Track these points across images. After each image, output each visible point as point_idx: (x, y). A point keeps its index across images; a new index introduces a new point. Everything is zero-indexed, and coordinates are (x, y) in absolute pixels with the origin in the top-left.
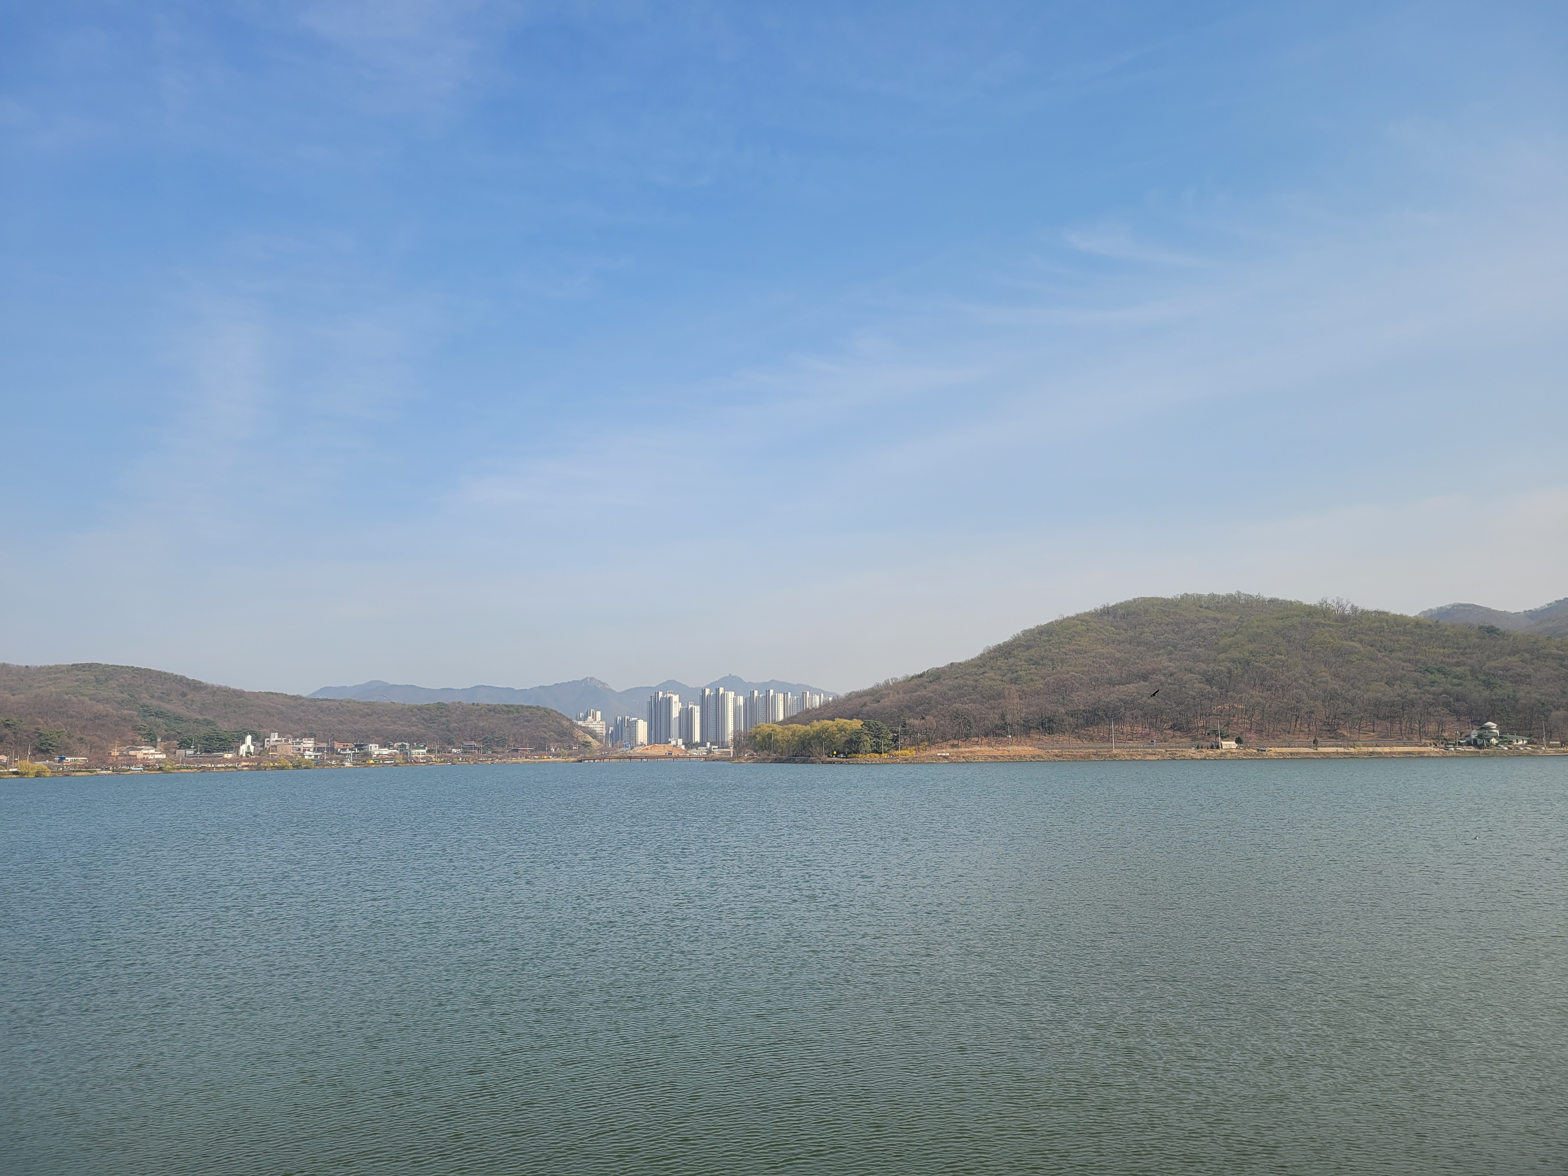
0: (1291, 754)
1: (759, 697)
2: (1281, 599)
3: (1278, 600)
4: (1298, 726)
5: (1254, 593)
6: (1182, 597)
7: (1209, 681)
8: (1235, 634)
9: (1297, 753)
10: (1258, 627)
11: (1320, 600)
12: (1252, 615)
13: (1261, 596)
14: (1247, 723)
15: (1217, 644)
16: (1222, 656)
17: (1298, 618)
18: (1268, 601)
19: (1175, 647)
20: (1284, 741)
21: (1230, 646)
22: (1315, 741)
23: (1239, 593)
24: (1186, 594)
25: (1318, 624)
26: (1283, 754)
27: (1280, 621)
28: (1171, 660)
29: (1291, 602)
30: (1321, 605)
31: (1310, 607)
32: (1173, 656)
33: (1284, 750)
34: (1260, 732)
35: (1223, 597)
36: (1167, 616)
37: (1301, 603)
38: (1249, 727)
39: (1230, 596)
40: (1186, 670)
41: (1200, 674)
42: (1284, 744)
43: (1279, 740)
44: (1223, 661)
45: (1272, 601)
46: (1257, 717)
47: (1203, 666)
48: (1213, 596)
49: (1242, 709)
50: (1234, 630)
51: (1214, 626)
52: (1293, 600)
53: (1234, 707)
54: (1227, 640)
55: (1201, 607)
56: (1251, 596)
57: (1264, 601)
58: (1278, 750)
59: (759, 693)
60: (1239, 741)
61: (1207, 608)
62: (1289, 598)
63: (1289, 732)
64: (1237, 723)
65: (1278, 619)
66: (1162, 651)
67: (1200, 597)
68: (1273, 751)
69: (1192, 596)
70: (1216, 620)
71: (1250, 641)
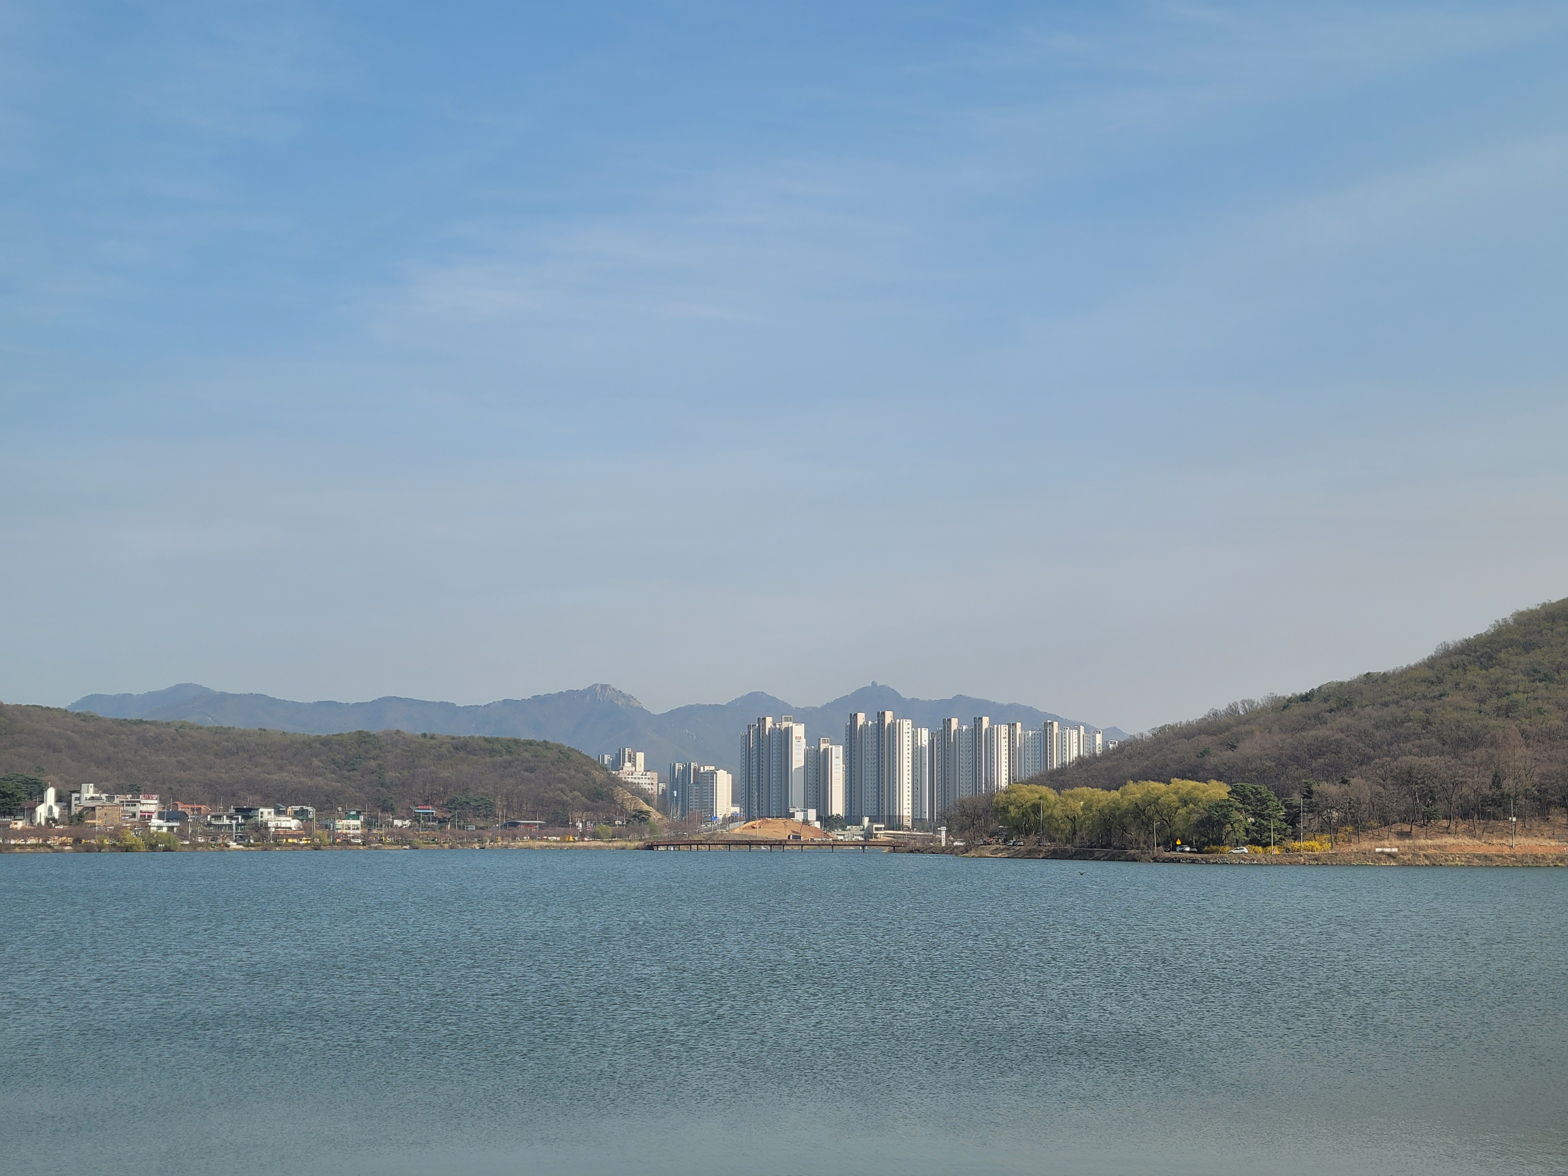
1: (960, 730)
59: (960, 724)
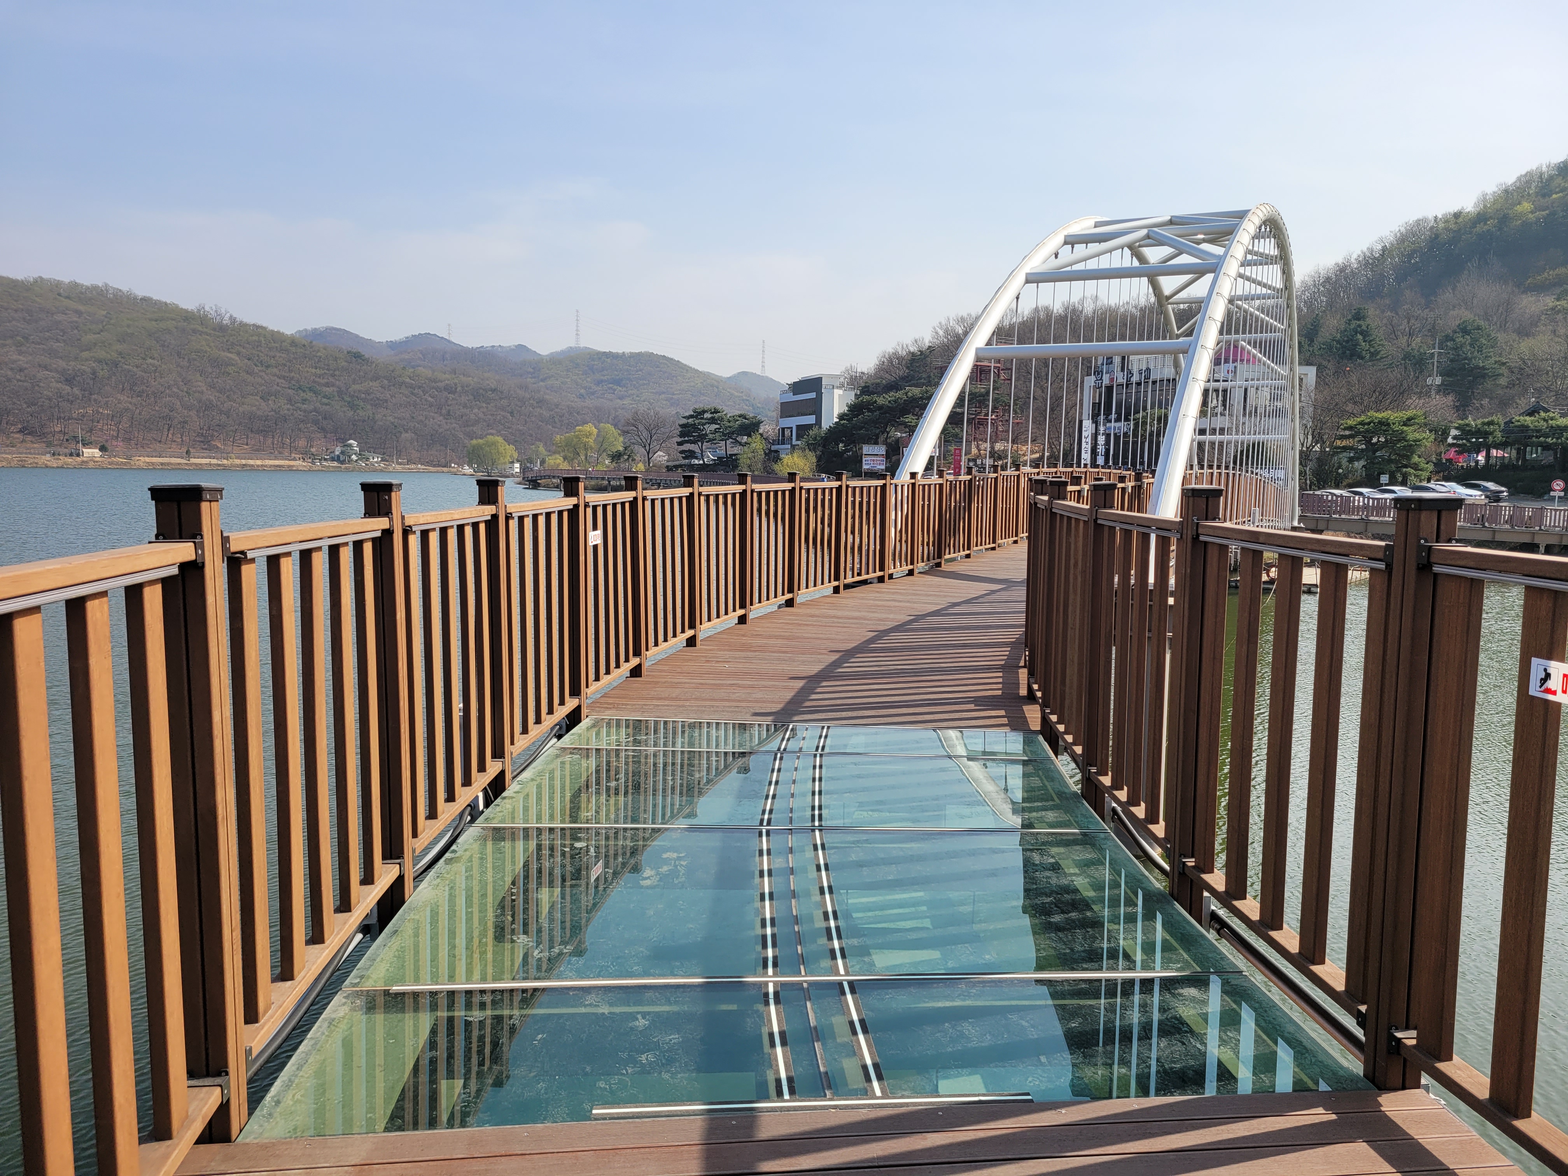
0: (162, 464)
2: (155, 298)
3: (150, 299)
4: (170, 435)
5: (125, 288)
6: (36, 281)
7: (69, 381)
8: (102, 331)
9: (168, 464)
10: (128, 326)
11: (197, 305)
12: (122, 312)
13: (133, 292)
14: (113, 430)
15: (79, 340)
16: (85, 354)
17: (173, 322)
18: (141, 299)
19: (26, 338)
20: (155, 450)
21: (95, 344)
22: (188, 452)
23: (106, 285)
24: (41, 277)
25: (194, 331)
26: (153, 464)
27: (154, 323)
28: (20, 353)
29: (166, 304)
30: (199, 310)
31: (186, 311)
32: (24, 349)
33: (154, 460)
34: (127, 440)
35: (87, 288)
36: (16, 301)
37: (177, 306)
38: (115, 434)
39: (95, 288)
40: (40, 366)
41: (57, 371)
42: (154, 454)
43: (149, 450)
44: (87, 360)
45: (144, 299)
46: (125, 424)
47: (62, 364)
48: (75, 285)
49: (108, 415)
50: (101, 327)
51: (75, 319)
52: (168, 302)
53: (98, 412)
54: (91, 337)
55: (59, 295)
56: (120, 291)
57: (135, 298)
58: (147, 459)
60: (103, 449)
61: (68, 297)
62: (164, 299)
63: (160, 442)
64: (101, 430)
65: (151, 320)
66: (9, 342)
67: (58, 284)
68: (142, 460)
69: (49, 280)
70: (79, 313)
71: (119, 341)
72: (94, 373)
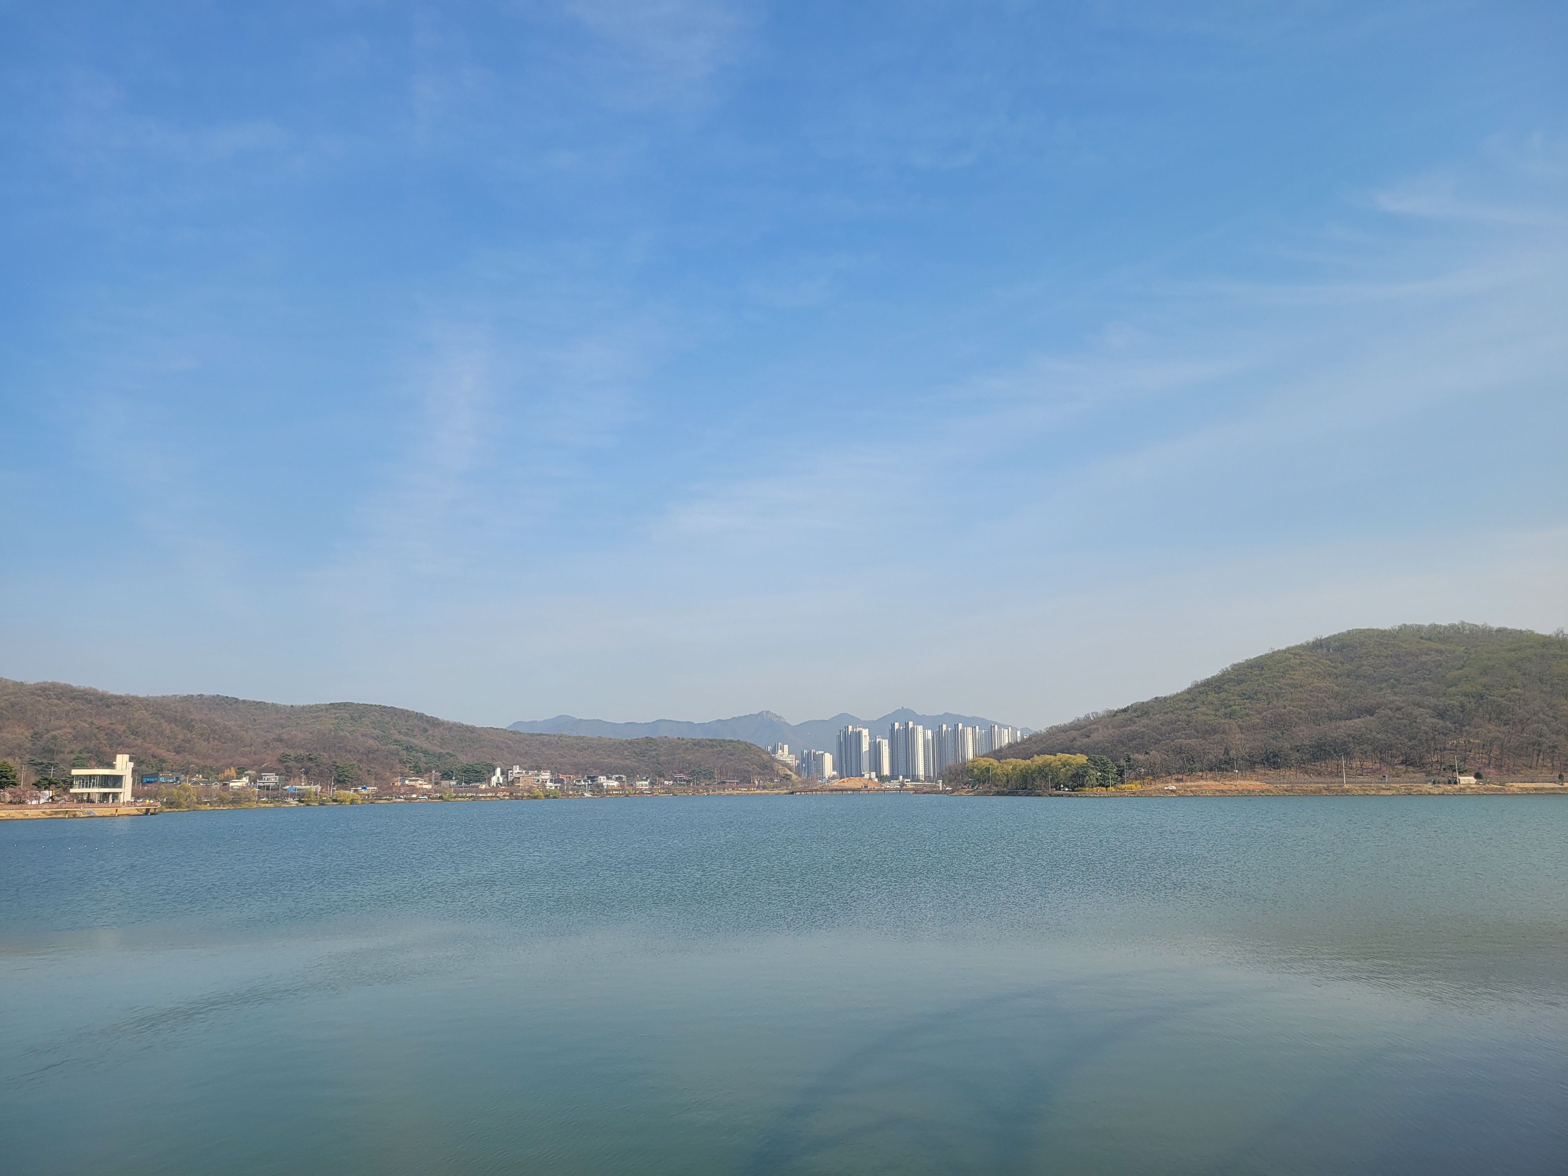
0: (1536, 789)
1: (947, 731)
2: (1509, 628)
3: (1506, 629)
4: (1540, 761)
5: (1479, 622)
6: (1401, 629)
7: (1442, 715)
8: (1463, 666)
9: (1542, 789)
10: (1489, 659)
12: (1478, 646)
13: (1488, 625)
14: (1485, 758)
15: (1443, 677)
16: (1453, 689)
17: (1532, 650)
18: (1496, 631)
19: (1397, 680)
20: (1526, 776)
21: (1460, 680)
22: (1560, 777)
23: (1463, 623)
24: (1405, 625)
25: (1554, 656)
26: (1526, 789)
27: (1513, 653)
28: (1395, 694)
29: (1521, 632)
30: (1558, 635)
31: (1544, 637)
32: (1396, 690)
33: (1527, 785)
34: (1499, 767)
35: (1445, 628)
36: (1386, 648)
37: (1532, 632)
38: (1487, 761)
39: (1452, 627)
40: (1414, 704)
41: (1429, 708)
42: (1526, 780)
43: (1520, 776)
44: (1454, 695)
45: (1499, 631)
46: (1495, 753)
47: (1433, 701)
48: (1435, 627)
49: (1479, 744)
50: (1462, 662)
51: (1439, 658)
52: (1523, 630)
53: (1469, 742)
54: (1455, 673)
55: (1422, 638)
56: (1476, 626)
57: (1491, 630)
58: (1521, 785)
59: (947, 727)
60: (1478, 776)
61: (1429, 639)
62: (1518, 628)
63: (1530, 767)
64: (1474, 759)
65: (1510, 650)
66: (1384, 685)
67: (1420, 628)
68: (1516, 786)
69: (1411, 626)
70: (1441, 652)
71: (1481, 674)
72: (1462, 706)
